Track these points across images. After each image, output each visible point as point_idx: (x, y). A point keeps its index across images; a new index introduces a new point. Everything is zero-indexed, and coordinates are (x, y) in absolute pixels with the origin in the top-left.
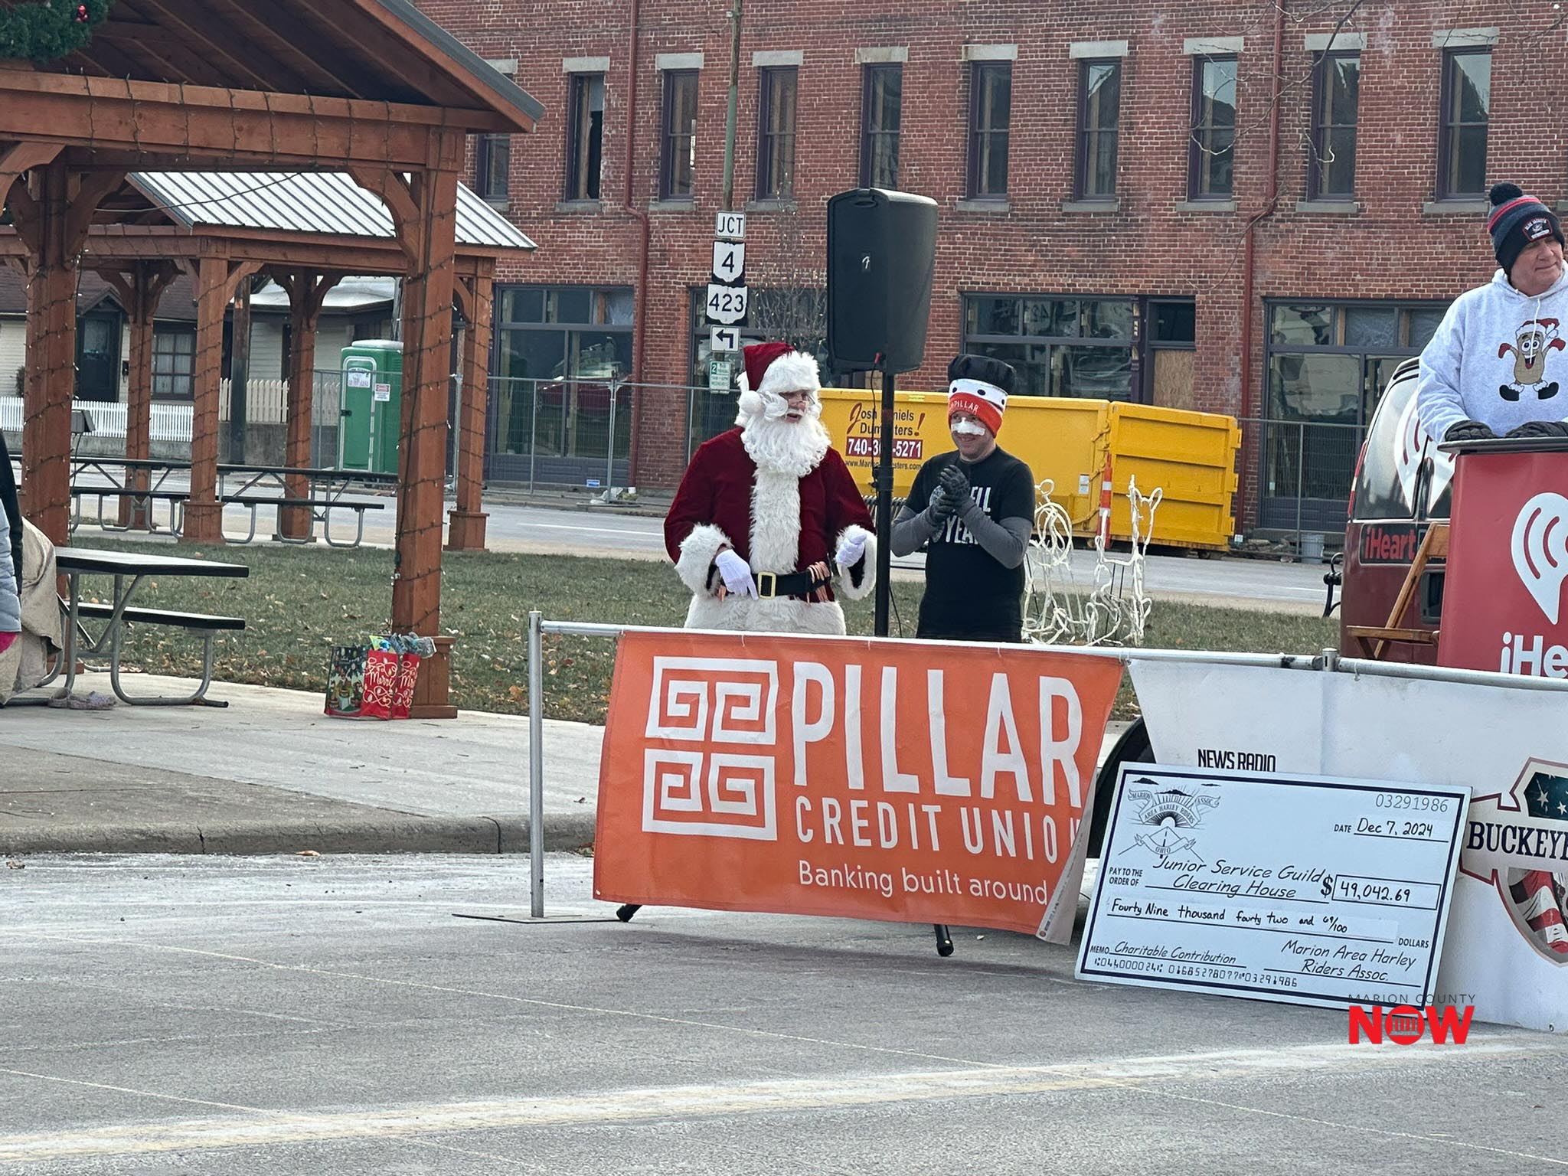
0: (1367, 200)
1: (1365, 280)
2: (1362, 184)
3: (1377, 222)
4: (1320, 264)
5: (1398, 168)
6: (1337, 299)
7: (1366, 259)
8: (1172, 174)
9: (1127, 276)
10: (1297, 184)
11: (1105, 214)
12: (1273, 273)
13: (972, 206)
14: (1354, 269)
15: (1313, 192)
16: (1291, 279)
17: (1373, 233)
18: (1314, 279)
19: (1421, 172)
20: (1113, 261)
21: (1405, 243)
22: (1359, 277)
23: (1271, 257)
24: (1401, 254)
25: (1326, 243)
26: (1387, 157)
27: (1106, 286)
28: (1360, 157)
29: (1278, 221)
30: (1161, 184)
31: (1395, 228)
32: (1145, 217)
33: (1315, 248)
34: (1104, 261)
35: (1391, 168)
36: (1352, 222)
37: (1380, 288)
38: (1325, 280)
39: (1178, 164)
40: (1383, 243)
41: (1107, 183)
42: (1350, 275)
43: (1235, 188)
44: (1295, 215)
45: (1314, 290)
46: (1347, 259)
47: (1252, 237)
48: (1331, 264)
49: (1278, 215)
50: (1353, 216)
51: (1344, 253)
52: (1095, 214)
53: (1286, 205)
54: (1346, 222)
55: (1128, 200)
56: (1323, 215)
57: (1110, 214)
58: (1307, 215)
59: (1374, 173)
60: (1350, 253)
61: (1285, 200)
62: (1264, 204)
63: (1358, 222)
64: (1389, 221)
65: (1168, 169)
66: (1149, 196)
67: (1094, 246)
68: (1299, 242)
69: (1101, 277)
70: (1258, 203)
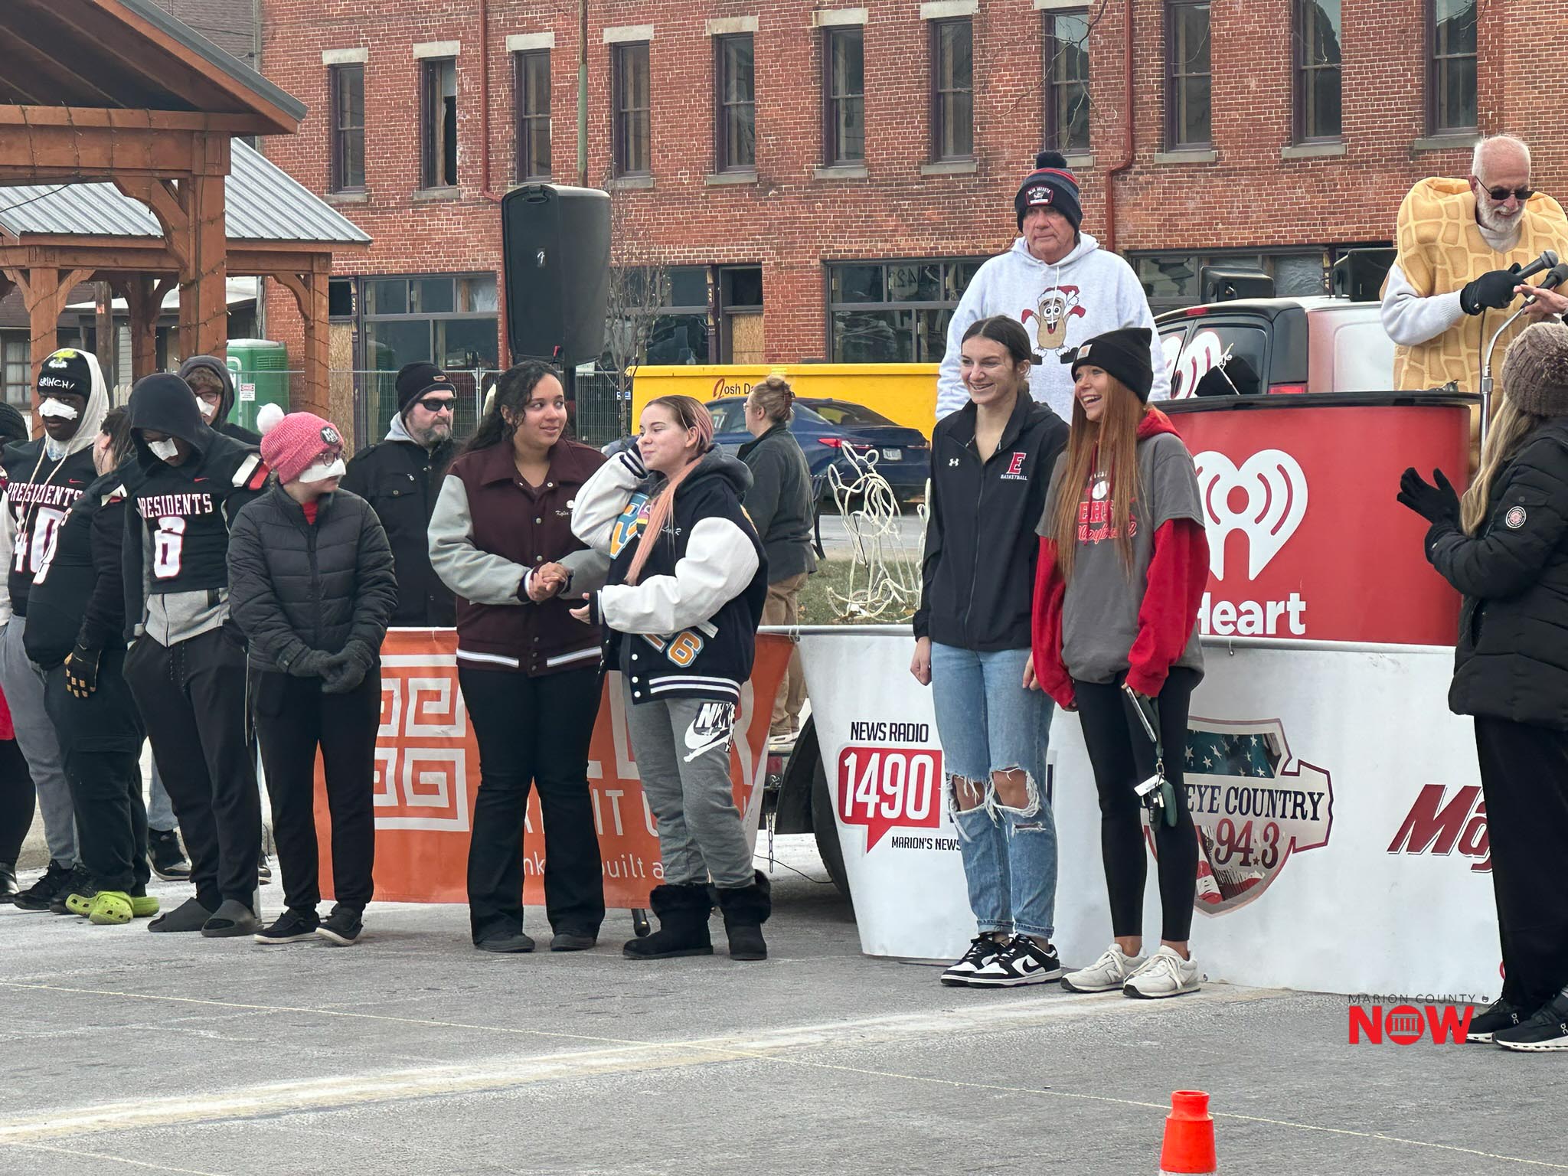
0: (1225, 148)
1: (1227, 229)
2: (1219, 132)
3: (1235, 169)
4: (1182, 215)
5: (1254, 114)
6: (1200, 249)
7: (1226, 208)
8: (1028, 131)
9: (989, 237)
10: (1154, 135)
11: (964, 175)
12: (1135, 226)
13: (831, 174)
14: (1216, 218)
15: (1170, 142)
16: (1154, 231)
17: (1233, 181)
18: (1176, 231)
19: (1277, 115)
20: (974, 222)
21: (1266, 190)
22: (1220, 226)
23: (1132, 210)
24: (1261, 201)
25: (1187, 193)
26: (1243, 104)
27: (968, 247)
28: (1216, 105)
29: (1136, 173)
30: (1018, 142)
31: (1254, 174)
32: (1004, 176)
33: (1175, 198)
34: (964, 223)
35: (1247, 114)
36: (1210, 171)
37: (1242, 237)
38: (1187, 230)
39: (1034, 120)
40: (1243, 191)
41: (964, 144)
42: (1212, 224)
43: (1093, 143)
44: (1154, 167)
45: (1176, 241)
46: (1208, 208)
47: (1112, 192)
48: (1193, 214)
49: (1137, 167)
50: (1211, 164)
51: (1204, 203)
52: (954, 175)
53: (1144, 157)
54: (1205, 171)
55: (985, 160)
56: (1181, 165)
57: (969, 174)
58: (1166, 165)
59: (1231, 120)
60: (1210, 203)
61: (1142, 152)
62: (1123, 157)
63: (1217, 170)
64: (1248, 169)
65: (1025, 126)
66: (1006, 155)
67: (954, 208)
68: (1159, 194)
69: (963, 239)
70: (1116, 156)
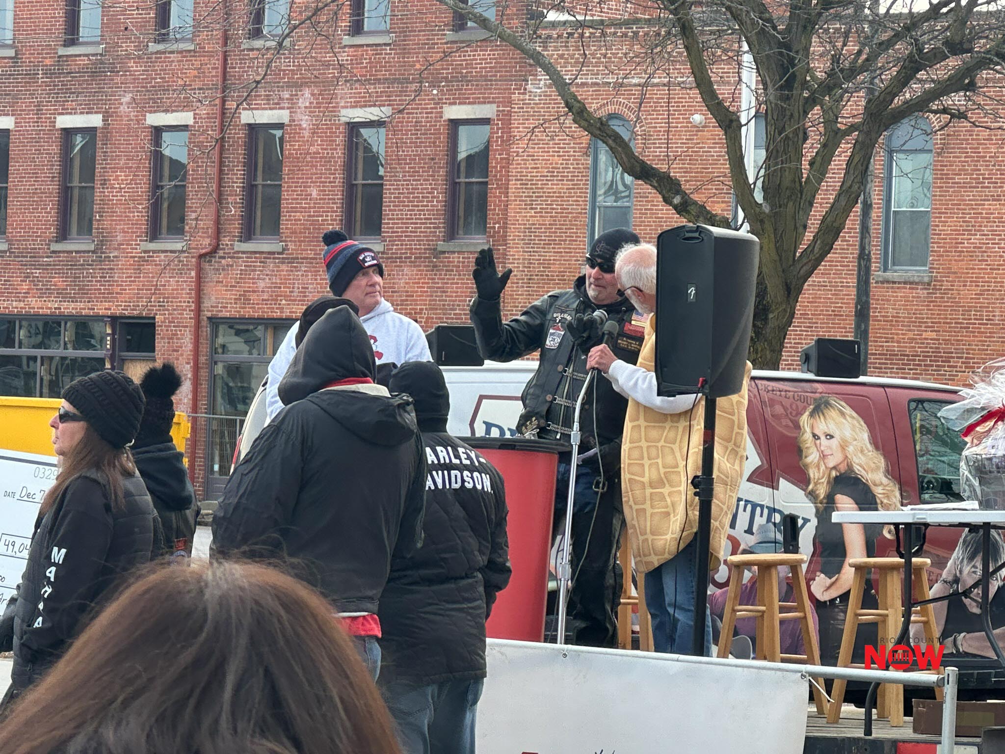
0: (290, 241)
1: (289, 305)
2: (286, 229)
3: (298, 258)
4: (254, 291)
5: (314, 216)
6: (267, 319)
7: (289, 288)
8: (137, 220)
9: (101, 302)
10: (235, 228)
11: (84, 252)
12: (216, 298)
14: (281, 296)
15: (248, 234)
16: (231, 303)
17: (295, 267)
18: (249, 304)
19: (332, 218)
20: (91, 290)
21: (320, 275)
22: (284, 302)
23: (216, 286)
24: (317, 284)
25: (259, 275)
26: (305, 208)
27: (84, 309)
28: (285, 208)
29: (221, 257)
30: (128, 228)
31: (312, 263)
32: (116, 254)
33: (249, 279)
34: (84, 289)
35: (309, 216)
36: (279, 258)
38: (258, 304)
39: (141, 212)
40: (302, 275)
41: (86, 227)
42: (277, 300)
43: (187, 232)
44: (234, 253)
45: (249, 312)
46: (275, 287)
47: (200, 270)
48: (263, 292)
49: (221, 253)
50: (279, 253)
51: (272, 283)
52: (77, 252)
53: (227, 245)
54: (274, 258)
55: (102, 241)
56: (255, 253)
57: (88, 252)
58: (243, 253)
59: (295, 220)
60: (276, 283)
61: (226, 241)
62: (210, 245)
63: (283, 258)
64: (306, 258)
65: (134, 216)
66: (118, 238)
67: (75, 278)
68: (237, 274)
69: (81, 302)
70: (205, 243)
